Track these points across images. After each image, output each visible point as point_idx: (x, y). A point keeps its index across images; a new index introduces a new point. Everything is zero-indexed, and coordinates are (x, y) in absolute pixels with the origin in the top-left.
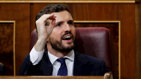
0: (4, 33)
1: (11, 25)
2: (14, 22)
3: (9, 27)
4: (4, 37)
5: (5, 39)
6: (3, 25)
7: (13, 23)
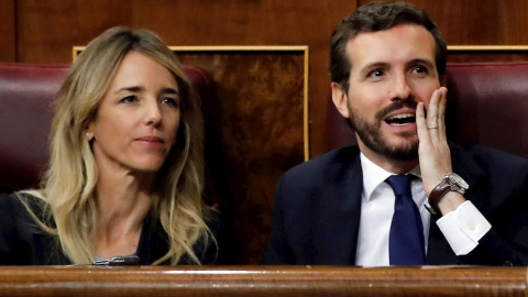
0: (271, 88)
1: (295, 58)
2: (304, 48)
3: (290, 67)
4: (272, 98)
5: (277, 104)
6: (270, 57)
7: (302, 52)
